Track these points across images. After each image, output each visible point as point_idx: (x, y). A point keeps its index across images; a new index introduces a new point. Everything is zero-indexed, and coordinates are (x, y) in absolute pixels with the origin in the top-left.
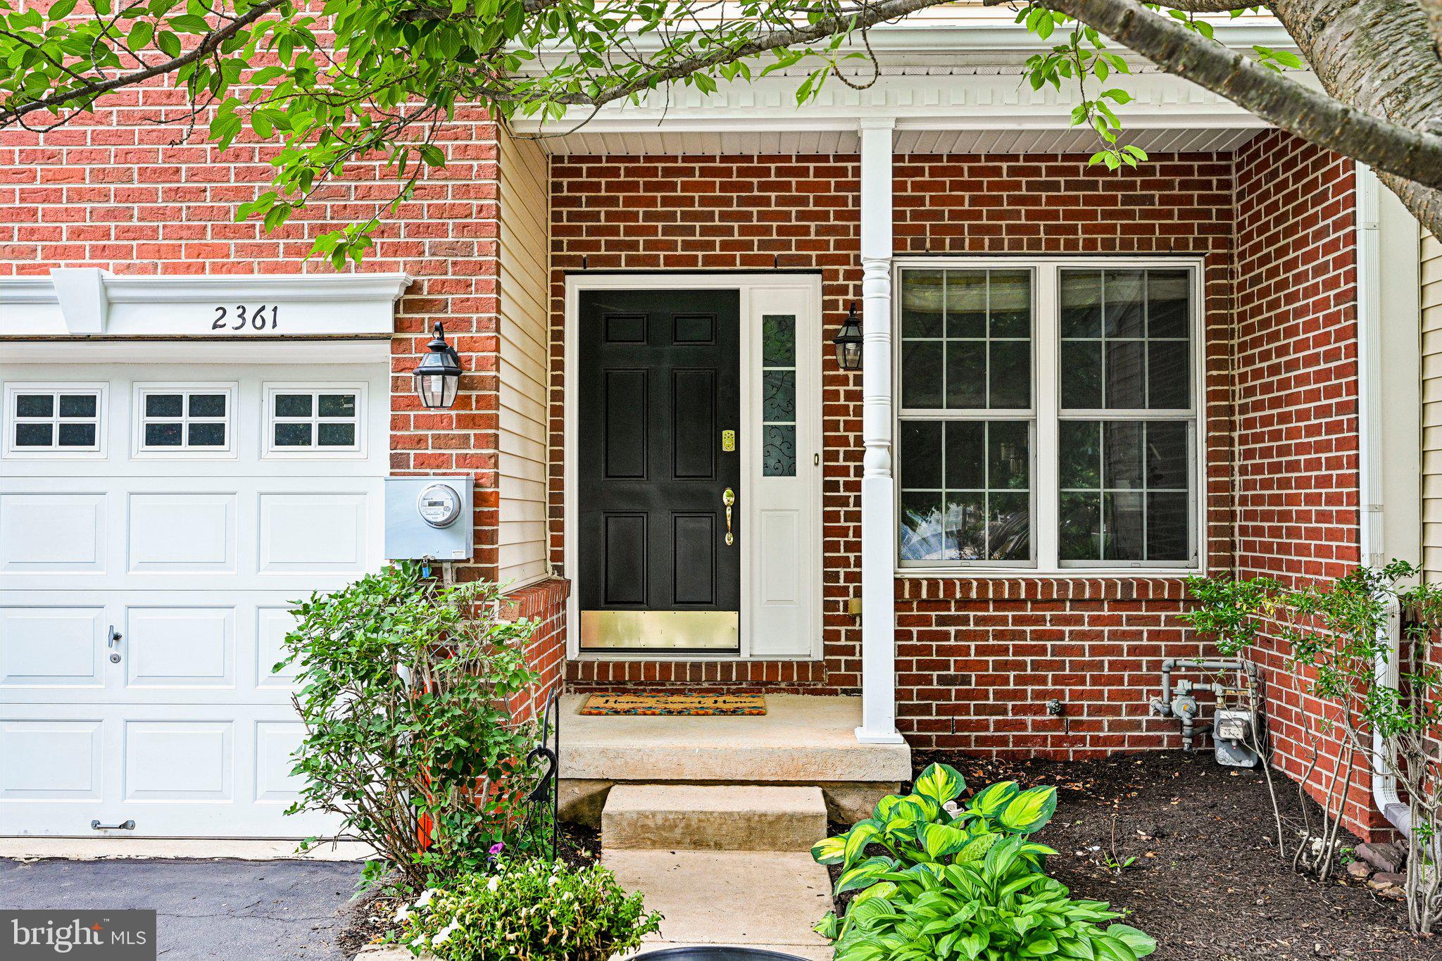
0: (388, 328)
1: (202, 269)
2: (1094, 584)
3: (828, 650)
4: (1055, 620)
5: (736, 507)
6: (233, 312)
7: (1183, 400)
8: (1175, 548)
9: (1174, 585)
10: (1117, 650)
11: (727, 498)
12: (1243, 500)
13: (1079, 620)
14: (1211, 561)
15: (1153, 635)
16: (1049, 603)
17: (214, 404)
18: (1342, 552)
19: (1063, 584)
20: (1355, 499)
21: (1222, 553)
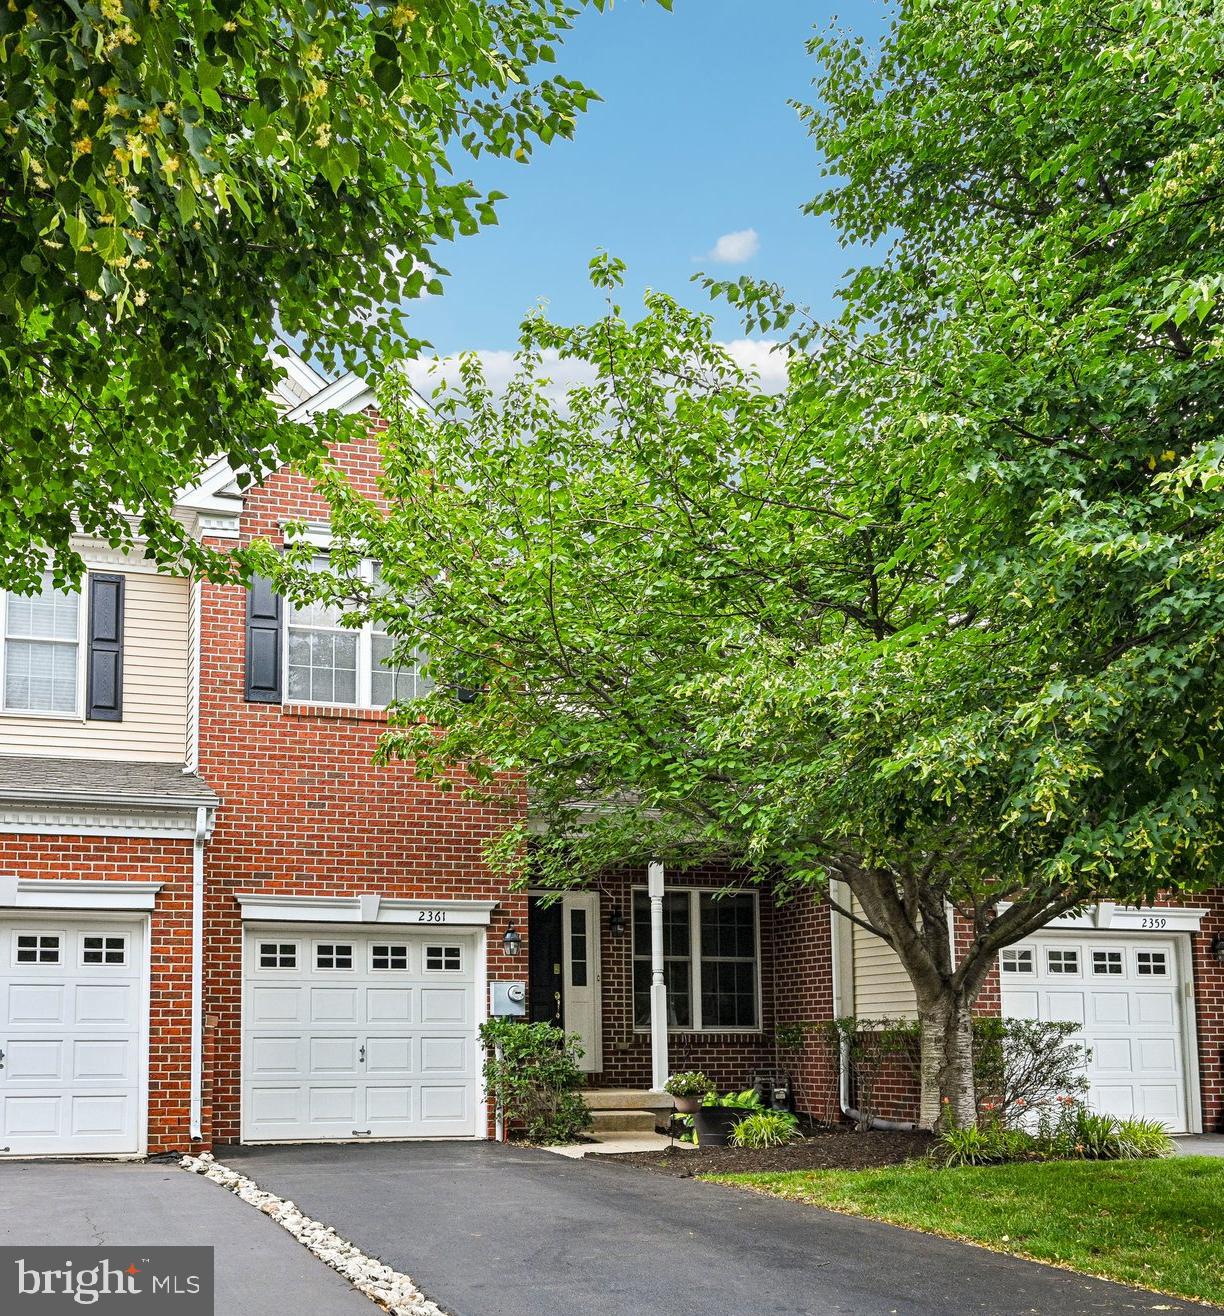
0: (487, 921)
1: (411, 896)
2: (719, 1036)
3: (605, 1067)
4: (703, 1052)
5: (562, 999)
6: (427, 914)
7: (752, 953)
8: (748, 1020)
9: (751, 1036)
10: (728, 1066)
11: (558, 997)
12: (778, 998)
13: (712, 1052)
14: (764, 1026)
15: (742, 1059)
16: (700, 1045)
17: (401, 951)
18: (826, 1016)
19: (706, 1036)
20: (831, 995)
21: (769, 1021)
